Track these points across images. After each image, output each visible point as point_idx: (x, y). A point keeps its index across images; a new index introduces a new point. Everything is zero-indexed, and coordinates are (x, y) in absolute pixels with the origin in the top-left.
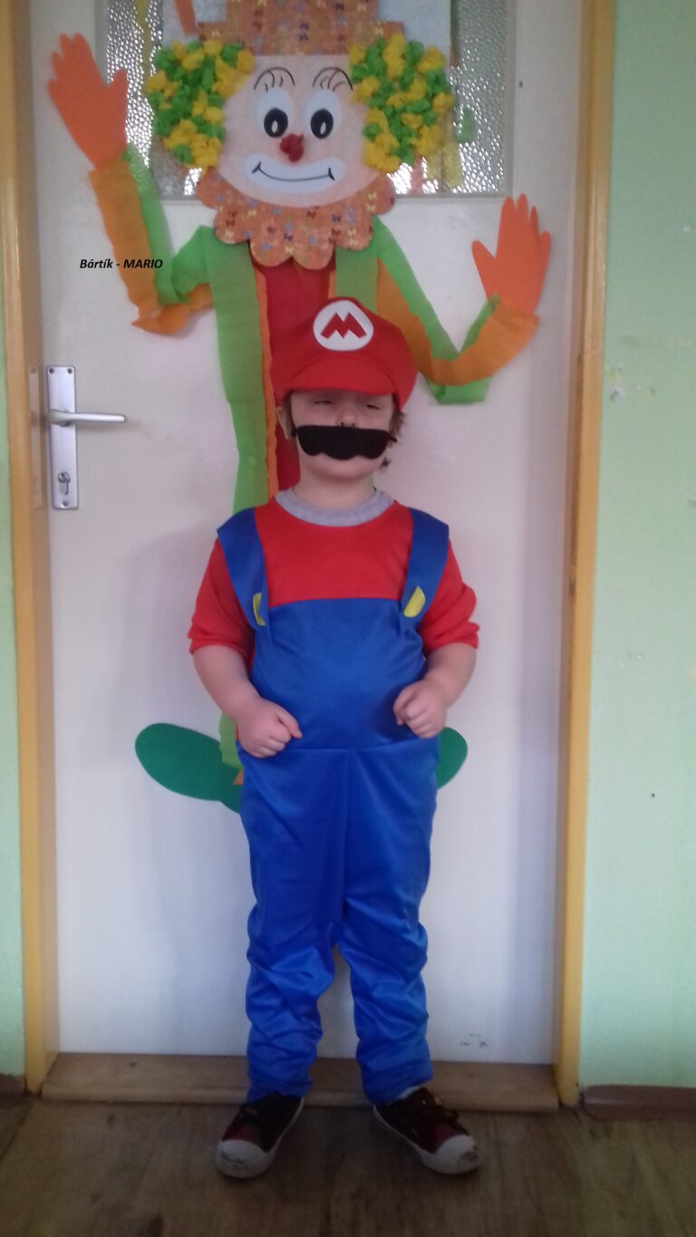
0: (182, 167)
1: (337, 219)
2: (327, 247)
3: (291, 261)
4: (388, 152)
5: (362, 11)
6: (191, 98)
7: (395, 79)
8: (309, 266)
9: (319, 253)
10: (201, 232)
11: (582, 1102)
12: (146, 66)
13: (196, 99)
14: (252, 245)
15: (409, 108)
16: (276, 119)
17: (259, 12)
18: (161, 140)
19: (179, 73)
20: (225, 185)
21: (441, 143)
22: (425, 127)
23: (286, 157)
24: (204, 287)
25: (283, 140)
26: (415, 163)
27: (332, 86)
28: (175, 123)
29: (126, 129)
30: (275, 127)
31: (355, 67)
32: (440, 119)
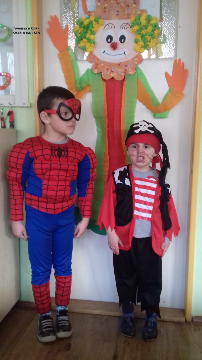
0: (83, 52)
1: (126, 66)
2: (123, 74)
3: (113, 78)
4: (141, 47)
5: (134, 7)
6: (86, 33)
7: (144, 26)
8: (118, 79)
9: (121, 76)
10: (88, 70)
11: (192, 320)
12: (74, 24)
13: (87, 33)
14: (102, 74)
15: (147, 34)
16: (110, 38)
17: (105, 8)
18: (78, 44)
19: (83, 25)
20: (95, 57)
21: (156, 44)
22: (152, 39)
23: (112, 49)
24: (89, 85)
25: (112, 44)
26: (149, 50)
27: (125, 28)
28: (81, 39)
29: (68, 42)
30: (109, 40)
31: (132, 23)
32: (156, 37)
